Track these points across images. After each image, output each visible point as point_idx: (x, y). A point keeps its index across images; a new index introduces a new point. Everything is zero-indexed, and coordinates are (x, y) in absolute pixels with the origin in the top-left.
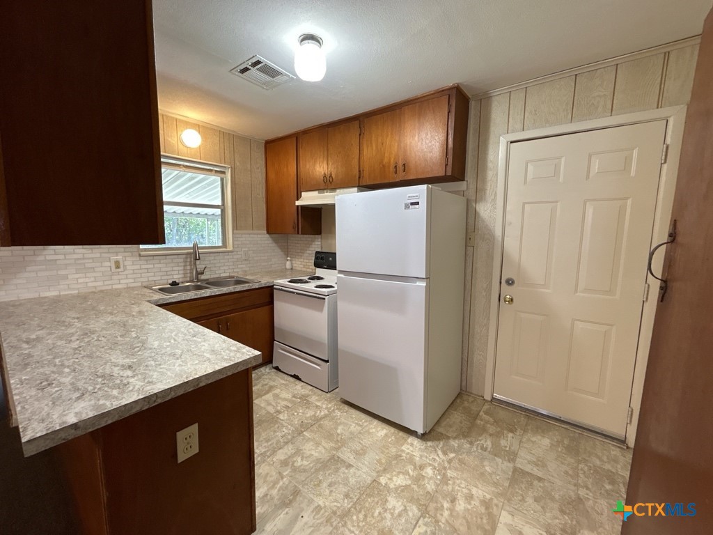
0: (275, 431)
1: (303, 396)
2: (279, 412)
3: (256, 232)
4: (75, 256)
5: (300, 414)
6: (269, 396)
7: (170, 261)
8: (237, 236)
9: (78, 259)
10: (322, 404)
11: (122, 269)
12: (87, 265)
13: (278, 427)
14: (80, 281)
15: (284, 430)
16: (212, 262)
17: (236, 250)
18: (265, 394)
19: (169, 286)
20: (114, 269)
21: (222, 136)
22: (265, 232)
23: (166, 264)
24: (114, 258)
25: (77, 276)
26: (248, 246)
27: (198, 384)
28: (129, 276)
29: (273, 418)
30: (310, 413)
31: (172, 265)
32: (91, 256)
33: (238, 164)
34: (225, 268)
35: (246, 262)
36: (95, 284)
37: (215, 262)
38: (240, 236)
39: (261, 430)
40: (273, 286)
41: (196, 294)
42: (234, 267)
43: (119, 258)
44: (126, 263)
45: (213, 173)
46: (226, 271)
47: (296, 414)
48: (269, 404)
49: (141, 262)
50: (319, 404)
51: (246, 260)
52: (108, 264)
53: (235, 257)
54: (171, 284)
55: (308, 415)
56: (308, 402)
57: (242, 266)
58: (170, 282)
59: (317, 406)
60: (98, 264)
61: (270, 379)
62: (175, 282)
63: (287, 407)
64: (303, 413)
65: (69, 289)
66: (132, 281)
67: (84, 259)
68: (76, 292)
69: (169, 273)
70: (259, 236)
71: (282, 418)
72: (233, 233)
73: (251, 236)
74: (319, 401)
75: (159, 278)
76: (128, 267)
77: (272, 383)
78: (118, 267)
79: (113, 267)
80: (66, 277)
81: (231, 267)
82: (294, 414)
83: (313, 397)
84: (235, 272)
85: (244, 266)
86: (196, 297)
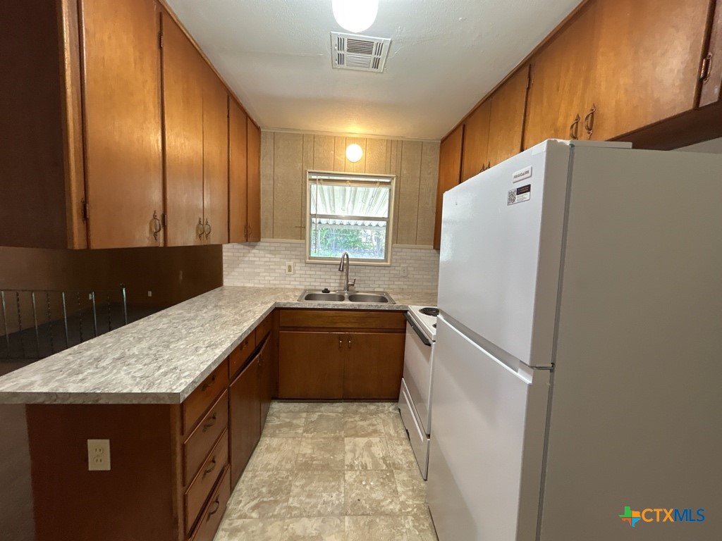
0: (325, 489)
1: (394, 464)
2: (351, 467)
3: (421, 246)
4: (265, 259)
5: (368, 487)
6: (362, 441)
7: (329, 270)
8: (396, 250)
9: (266, 262)
10: (404, 493)
11: (292, 273)
12: (271, 267)
13: (334, 486)
14: (267, 278)
15: (334, 495)
16: (367, 275)
17: (393, 264)
18: (361, 437)
19: (321, 293)
20: (287, 273)
21: (389, 145)
22: (432, 247)
23: (325, 272)
24: (288, 263)
25: (265, 274)
26: (408, 262)
27: (98, 400)
28: (297, 279)
29: (339, 471)
30: (379, 495)
31: (330, 273)
32: (274, 260)
33: (405, 172)
34: (380, 283)
35: (403, 279)
36: (274, 282)
37: (370, 275)
38: (400, 250)
39: (317, 477)
40: (406, 311)
41: (319, 305)
42: (389, 283)
43: (291, 263)
44: (296, 268)
45: (378, 184)
46: (381, 286)
47: (364, 483)
48: (353, 451)
49: (306, 268)
50: (400, 489)
51: (404, 277)
52: (283, 267)
53: (391, 272)
54: (323, 292)
55: (374, 496)
56: (390, 478)
57: (399, 283)
58: (323, 289)
59: (395, 491)
60: (278, 267)
61: (384, 421)
62: (327, 289)
63: (365, 467)
64: (371, 488)
65: (260, 284)
66: (298, 283)
67: (270, 261)
68: (263, 286)
69: (327, 281)
70: (423, 251)
71: (347, 478)
72: (392, 247)
73: (414, 250)
74: (404, 484)
75: (318, 284)
76: (297, 272)
77: (380, 427)
78: (290, 271)
79: (287, 270)
80: (258, 274)
81: (386, 283)
82: (361, 482)
83: (404, 474)
84: (391, 289)
85: (402, 283)
86: (319, 307)
